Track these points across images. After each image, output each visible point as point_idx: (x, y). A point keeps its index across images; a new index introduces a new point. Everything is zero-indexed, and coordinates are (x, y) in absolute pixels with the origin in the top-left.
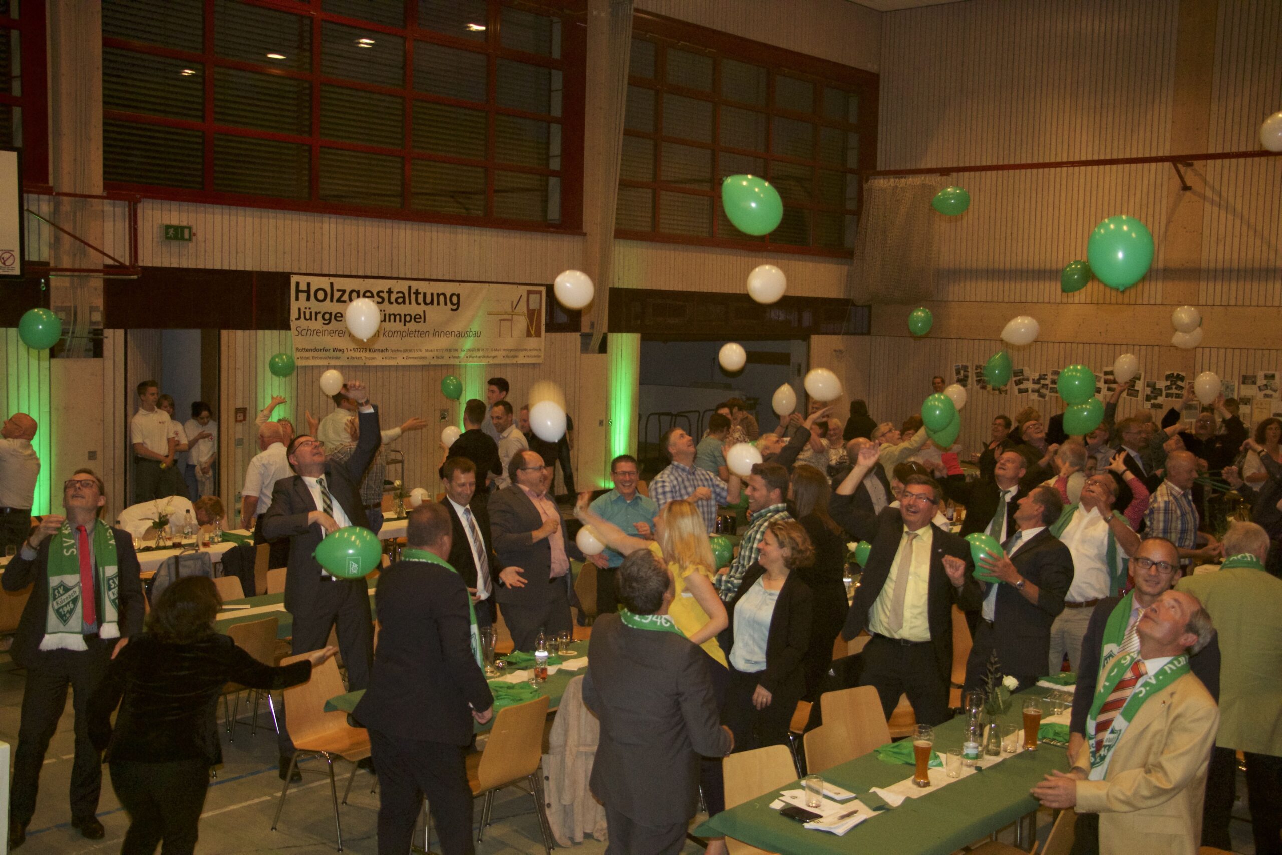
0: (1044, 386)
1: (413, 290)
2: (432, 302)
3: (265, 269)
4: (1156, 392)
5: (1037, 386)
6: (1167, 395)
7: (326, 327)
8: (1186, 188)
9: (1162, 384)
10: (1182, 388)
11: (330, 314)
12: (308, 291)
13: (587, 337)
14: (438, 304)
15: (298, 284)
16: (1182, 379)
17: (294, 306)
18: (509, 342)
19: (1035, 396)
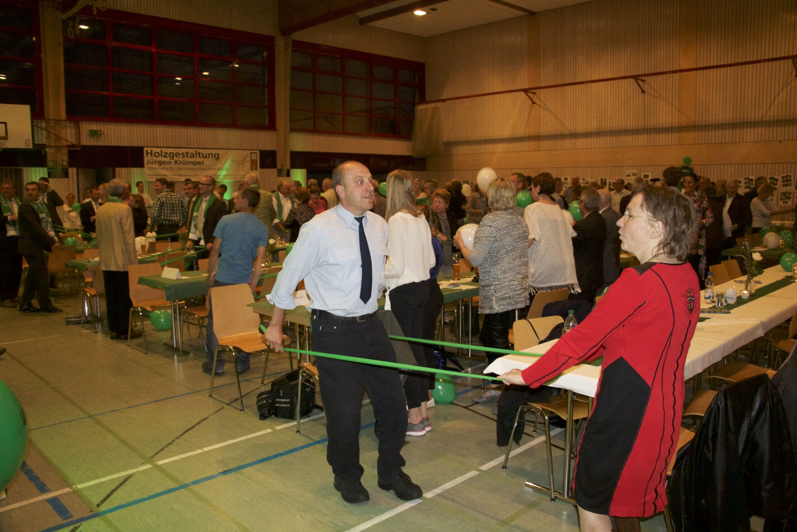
1: (198, 152)
2: (206, 157)
3: (133, 145)
7: (159, 167)
8: (534, 103)
11: (161, 162)
12: (151, 153)
13: (280, 170)
14: (209, 157)
15: (147, 151)
17: (146, 159)
18: (242, 172)
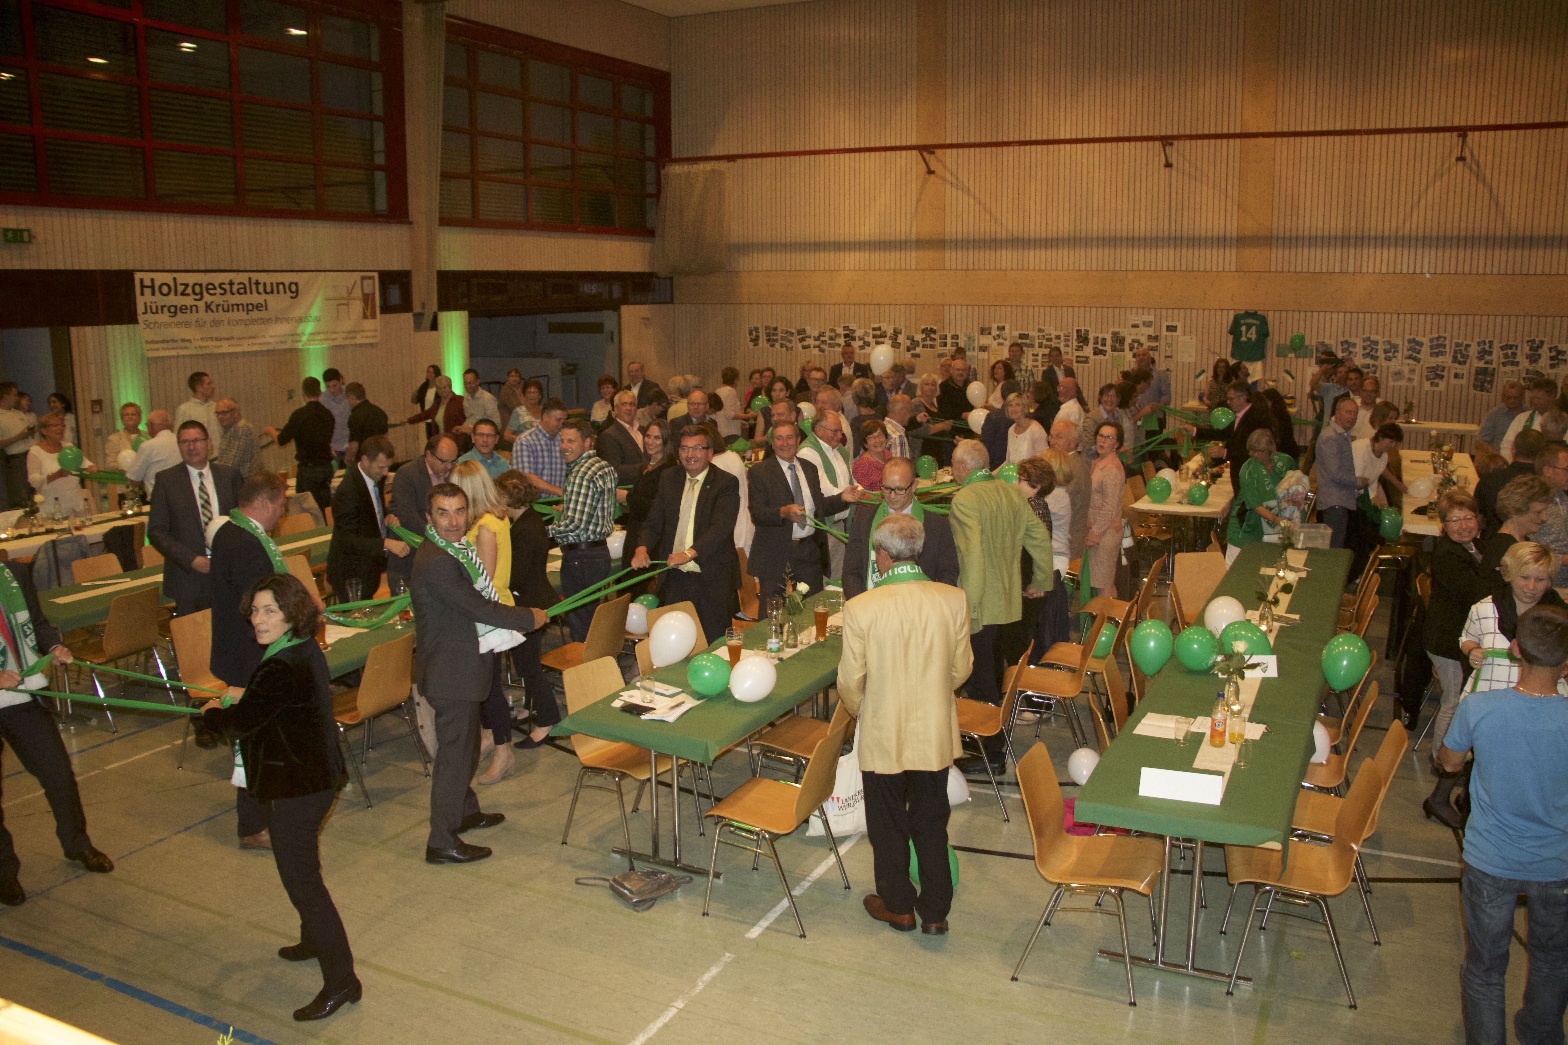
0: (824, 342)
1: (253, 281)
2: (272, 292)
3: (108, 268)
4: (914, 344)
5: (817, 343)
6: (924, 346)
7: (172, 319)
9: (919, 337)
10: (934, 340)
11: (176, 307)
12: (152, 287)
13: (418, 317)
14: (278, 292)
15: (142, 281)
16: (934, 332)
17: (140, 301)
18: (347, 325)
19: (816, 351)
